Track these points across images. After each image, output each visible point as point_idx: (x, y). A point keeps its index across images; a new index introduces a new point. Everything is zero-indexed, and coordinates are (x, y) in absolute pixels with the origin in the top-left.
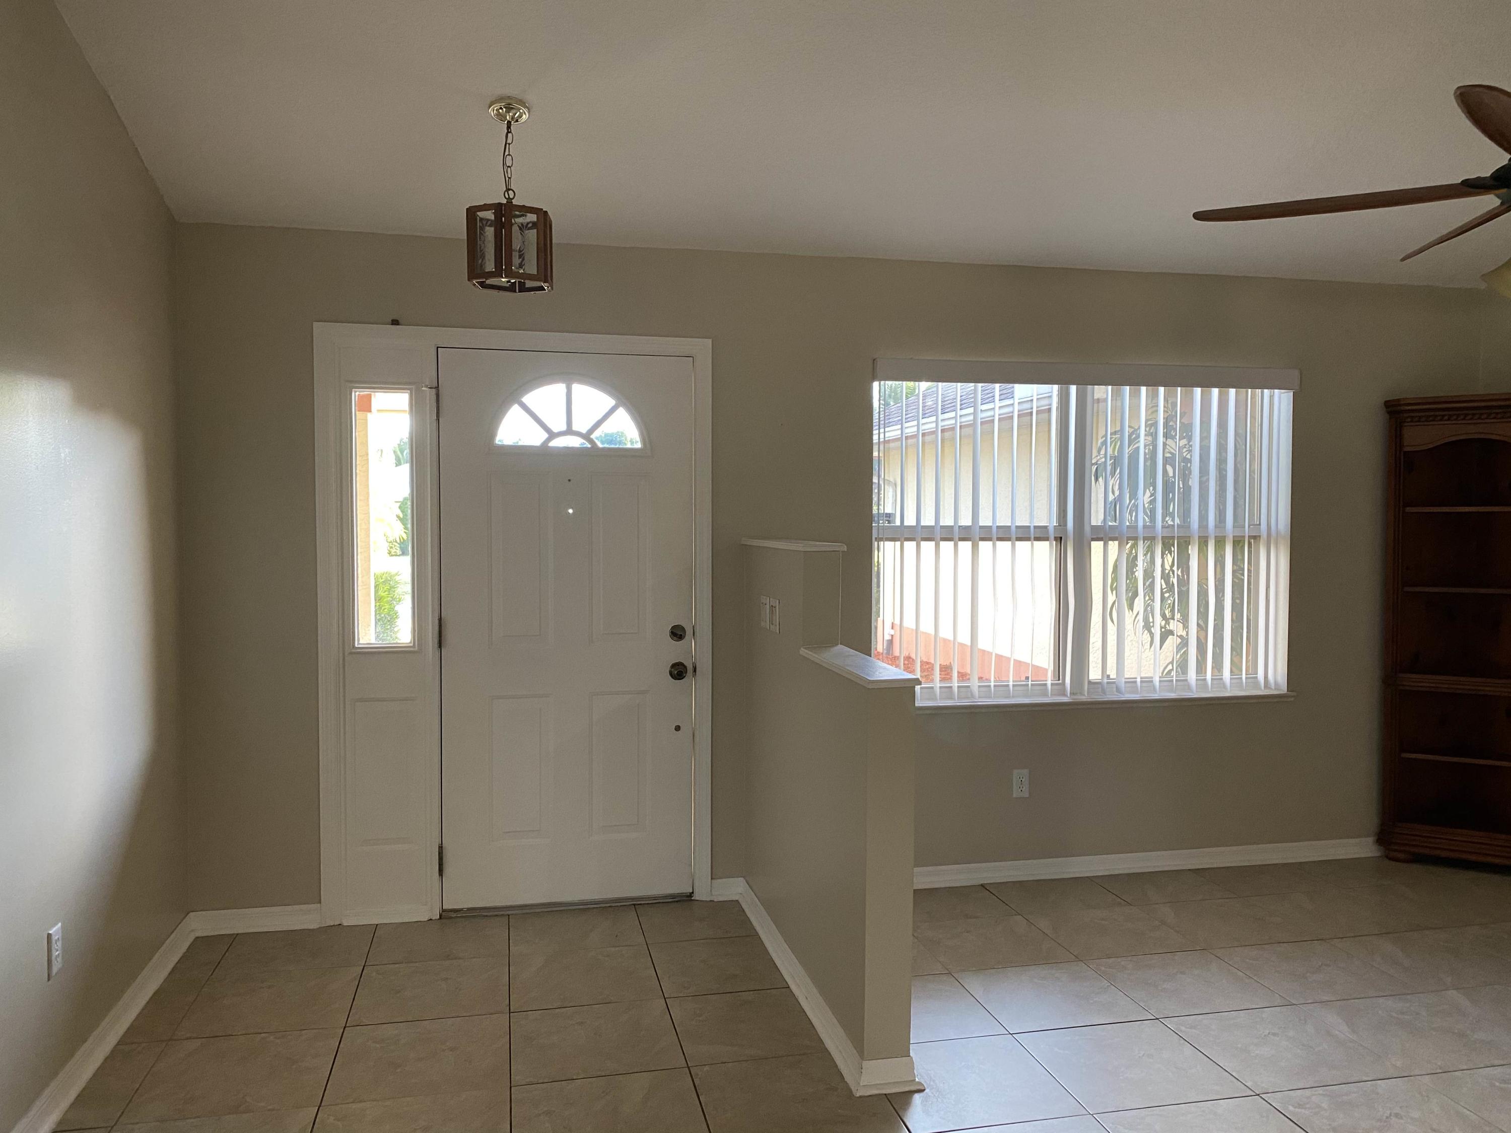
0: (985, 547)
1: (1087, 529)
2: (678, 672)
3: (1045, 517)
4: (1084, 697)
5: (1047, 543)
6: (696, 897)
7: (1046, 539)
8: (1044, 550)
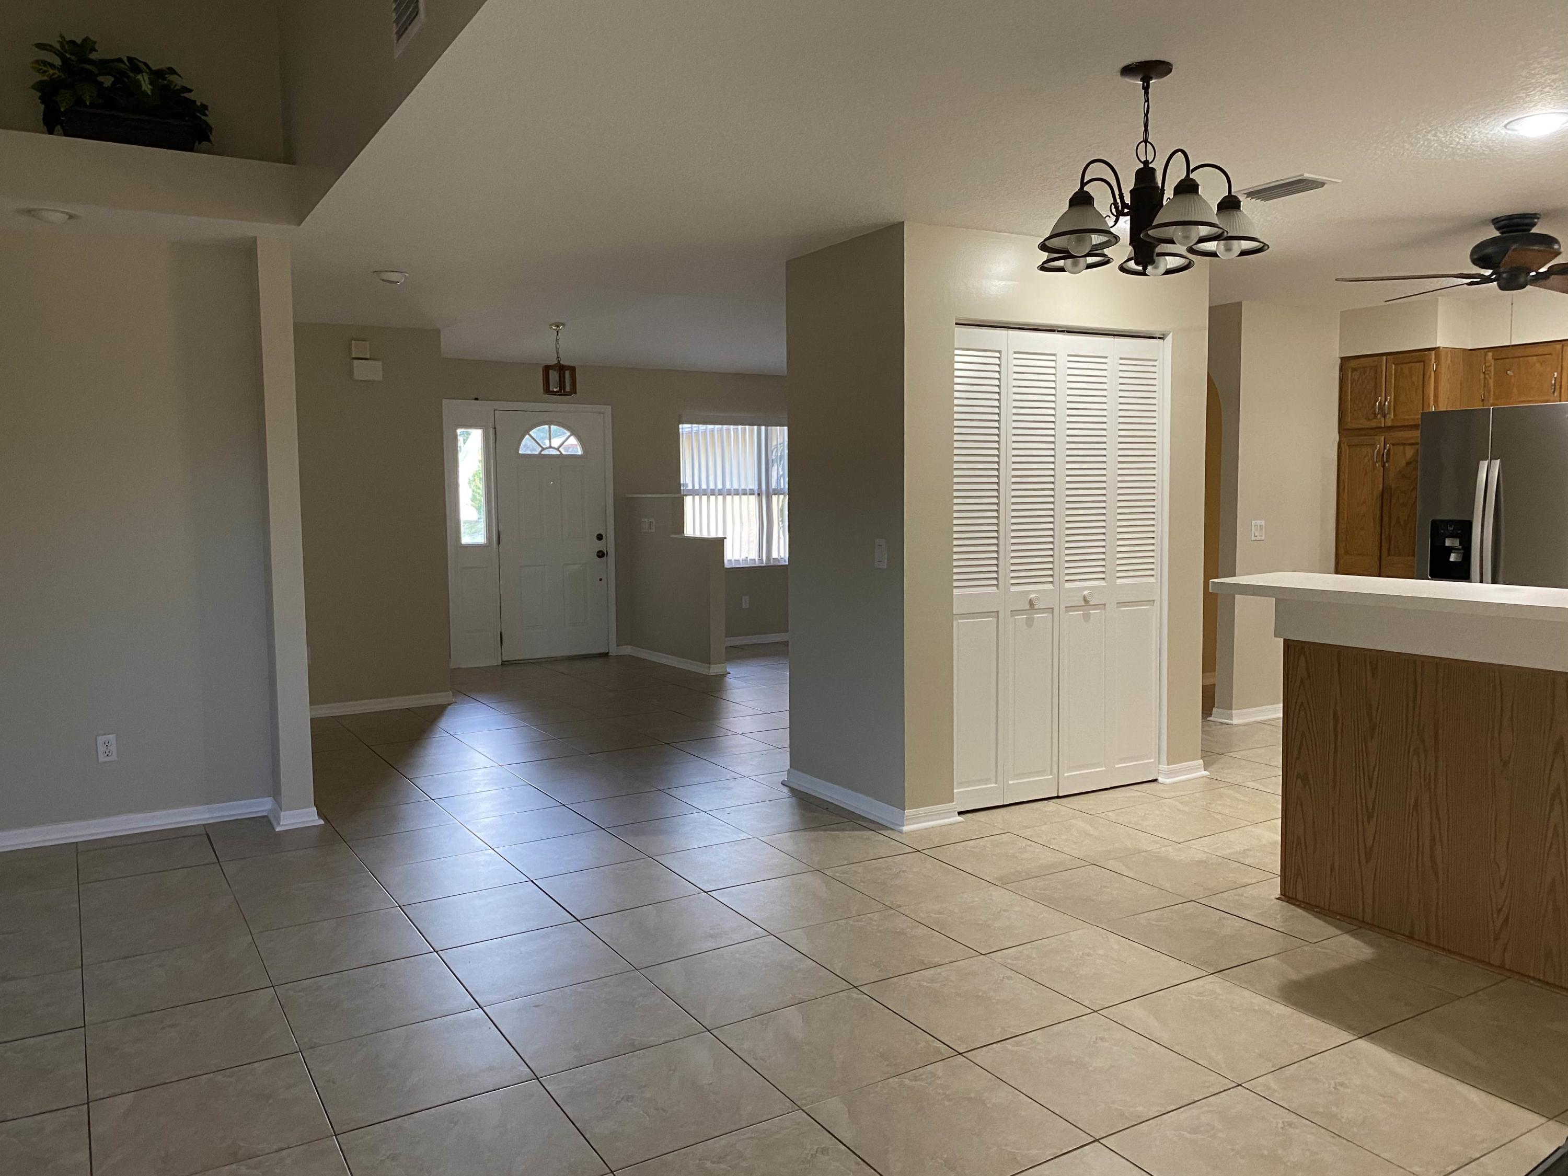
0: (729, 498)
1: (771, 491)
2: (601, 554)
3: (753, 485)
4: (772, 563)
5: (753, 496)
6: (610, 654)
7: (754, 494)
8: (753, 499)
